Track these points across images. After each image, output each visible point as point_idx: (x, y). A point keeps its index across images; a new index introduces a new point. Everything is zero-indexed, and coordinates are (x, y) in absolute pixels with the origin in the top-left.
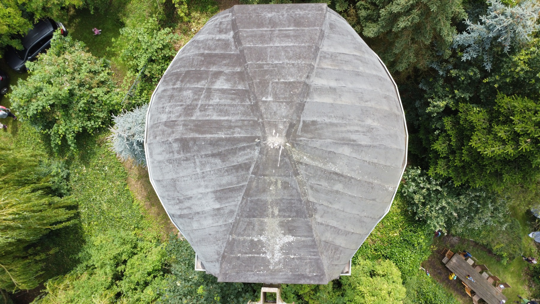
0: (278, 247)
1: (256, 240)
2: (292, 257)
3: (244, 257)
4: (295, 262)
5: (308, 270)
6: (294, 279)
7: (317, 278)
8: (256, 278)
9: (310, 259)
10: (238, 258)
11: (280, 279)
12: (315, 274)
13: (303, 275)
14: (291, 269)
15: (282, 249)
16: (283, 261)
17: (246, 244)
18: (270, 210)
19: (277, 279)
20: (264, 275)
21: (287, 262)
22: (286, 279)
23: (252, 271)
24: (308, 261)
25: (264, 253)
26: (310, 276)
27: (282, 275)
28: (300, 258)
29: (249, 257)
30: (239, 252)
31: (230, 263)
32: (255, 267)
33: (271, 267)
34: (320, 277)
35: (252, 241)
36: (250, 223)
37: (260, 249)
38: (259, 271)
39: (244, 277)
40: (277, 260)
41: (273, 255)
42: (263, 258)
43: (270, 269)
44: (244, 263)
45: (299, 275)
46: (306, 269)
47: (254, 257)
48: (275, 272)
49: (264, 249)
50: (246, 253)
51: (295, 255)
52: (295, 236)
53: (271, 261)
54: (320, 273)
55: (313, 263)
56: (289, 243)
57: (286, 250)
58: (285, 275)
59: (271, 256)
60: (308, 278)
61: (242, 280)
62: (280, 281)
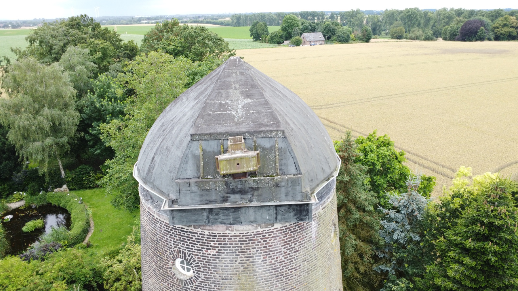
0: (240, 106)
1: (223, 102)
2: (252, 112)
3: (214, 114)
4: (255, 115)
5: (266, 120)
6: (256, 127)
7: (274, 126)
8: (224, 128)
9: (266, 112)
10: (210, 115)
11: (244, 128)
13: (262, 124)
14: (252, 120)
15: (243, 107)
16: (245, 115)
17: (216, 105)
18: (233, 86)
19: (241, 128)
20: (230, 126)
21: (248, 115)
22: (249, 127)
23: (220, 124)
24: (265, 114)
25: (230, 110)
26: (268, 124)
27: (245, 125)
28: (258, 113)
29: (218, 114)
30: (211, 111)
31: (203, 118)
32: (223, 121)
33: (236, 120)
34: (277, 124)
35: (221, 103)
36: (219, 93)
37: (227, 109)
38: (226, 123)
40: (240, 115)
41: (237, 112)
42: (229, 114)
44: (214, 118)
45: (259, 124)
46: (264, 120)
47: (222, 114)
48: (240, 123)
49: (230, 108)
50: (216, 112)
51: (254, 110)
52: (252, 99)
53: (236, 116)
54: (276, 121)
55: (269, 115)
56: (249, 104)
57: (247, 108)
58: (248, 125)
59: (235, 112)
60: (267, 126)
61: (212, 131)
62: (244, 130)
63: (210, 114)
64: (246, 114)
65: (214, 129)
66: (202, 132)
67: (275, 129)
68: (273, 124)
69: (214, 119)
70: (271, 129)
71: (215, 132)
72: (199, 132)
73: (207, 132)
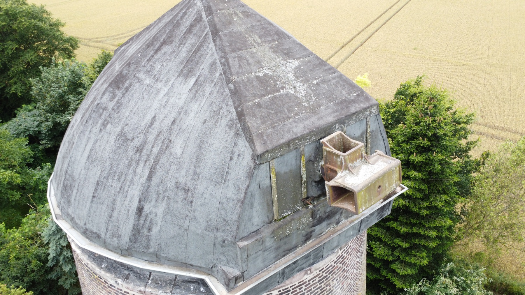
0: (291, 76)
1: (261, 75)
2: (315, 82)
3: (265, 102)
4: (324, 88)
5: (344, 92)
6: (342, 109)
7: (362, 99)
8: (301, 125)
9: (334, 79)
10: (259, 105)
11: (327, 115)
12: (355, 94)
13: (345, 100)
14: (327, 97)
15: (297, 78)
16: (310, 91)
17: (254, 83)
18: (251, 39)
20: (307, 118)
21: (315, 91)
22: (333, 112)
23: (289, 118)
24: (334, 81)
25: (283, 88)
26: (352, 98)
27: (325, 110)
28: (323, 82)
29: (269, 98)
30: (255, 96)
31: (254, 115)
32: (288, 111)
33: (305, 104)
34: (363, 96)
35: (258, 77)
36: (240, 58)
37: (275, 86)
38: (297, 114)
39: (286, 129)
40: (303, 92)
41: (295, 87)
42: (286, 95)
43: (305, 107)
44: (272, 109)
45: (342, 102)
46: (341, 92)
47: (276, 97)
48: (315, 108)
49: (278, 83)
50: (264, 96)
51: (316, 79)
52: (298, 59)
53: (299, 95)
54: (357, 91)
56: (299, 68)
57: (302, 77)
58: (328, 108)
59: (293, 89)
60: (354, 101)
61: (287, 137)
62: (331, 119)
63: (258, 103)
64: (310, 89)
65: (289, 131)
66: (275, 144)
67: (367, 105)
68: (358, 95)
69: (273, 112)
70: (362, 105)
71: (294, 136)
72: (270, 147)
73: (282, 141)
